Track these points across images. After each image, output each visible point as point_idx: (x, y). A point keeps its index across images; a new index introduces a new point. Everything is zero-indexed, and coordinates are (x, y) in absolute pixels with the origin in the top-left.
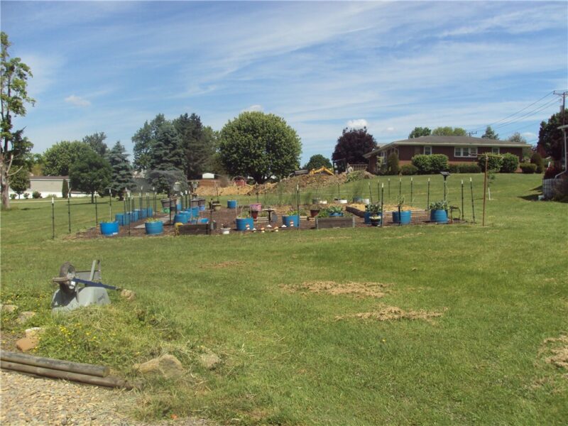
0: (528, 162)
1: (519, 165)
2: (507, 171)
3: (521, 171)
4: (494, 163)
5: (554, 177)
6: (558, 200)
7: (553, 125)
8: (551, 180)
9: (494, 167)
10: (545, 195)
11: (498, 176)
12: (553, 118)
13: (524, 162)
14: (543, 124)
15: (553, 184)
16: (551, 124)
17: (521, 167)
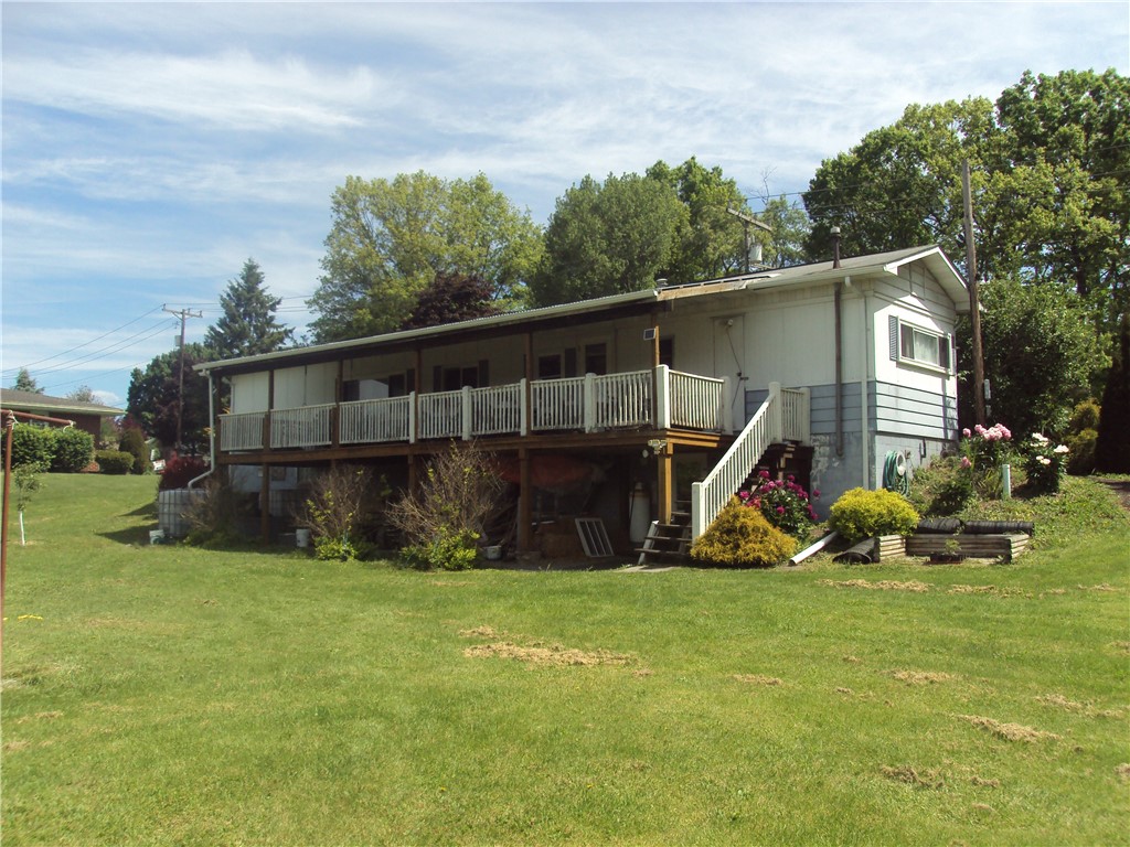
0: (113, 450)
1: (93, 455)
2: (67, 470)
3: (97, 467)
4: (35, 448)
5: (184, 486)
6: (199, 541)
7: (155, 376)
8: (178, 491)
9: (35, 458)
10: (166, 530)
11: (46, 479)
12: (156, 363)
13: (103, 447)
14: (136, 374)
15: (186, 502)
16: (151, 374)
17: (97, 459)
